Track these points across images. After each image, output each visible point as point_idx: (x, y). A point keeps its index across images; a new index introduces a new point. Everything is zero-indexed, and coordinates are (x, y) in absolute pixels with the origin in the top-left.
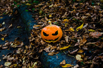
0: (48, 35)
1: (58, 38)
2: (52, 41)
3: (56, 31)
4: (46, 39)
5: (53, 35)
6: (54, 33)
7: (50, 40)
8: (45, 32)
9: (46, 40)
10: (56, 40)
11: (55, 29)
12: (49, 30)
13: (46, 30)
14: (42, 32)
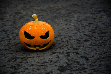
0: (34, 37)
1: (48, 43)
2: (38, 48)
3: (47, 31)
4: (29, 43)
5: (42, 37)
6: (44, 34)
7: (35, 46)
8: (29, 33)
10: (45, 45)
11: (45, 29)
12: (35, 30)
13: (29, 29)
14: (23, 32)
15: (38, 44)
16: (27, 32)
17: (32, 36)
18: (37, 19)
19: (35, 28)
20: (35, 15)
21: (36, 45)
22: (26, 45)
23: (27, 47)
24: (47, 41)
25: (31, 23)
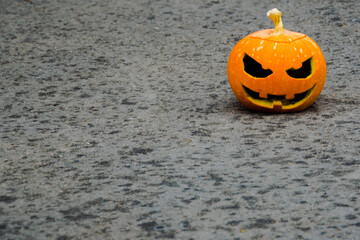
0: (269, 72)
1: (308, 92)
2: (279, 103)
3: (306, 57)
4: (254, 89)
5: (292, 73)
6: (298, 66)
7: (271, 98)
8: (257, 59)
9: (255, 95)
10: (299, 97)
11: (301, 50)
12: (275, 51)
13: (258, 49)
14: (240, 56)
15: (281, 93)
16: (252, 56)
17: (265, 67)
18: (281, 24)
19: (275, 47)
20: (275, 11)
21: (275, 93)
22: (246, 94)
23: (250, 99)
24: (305, 85)
25: (263, 34)
